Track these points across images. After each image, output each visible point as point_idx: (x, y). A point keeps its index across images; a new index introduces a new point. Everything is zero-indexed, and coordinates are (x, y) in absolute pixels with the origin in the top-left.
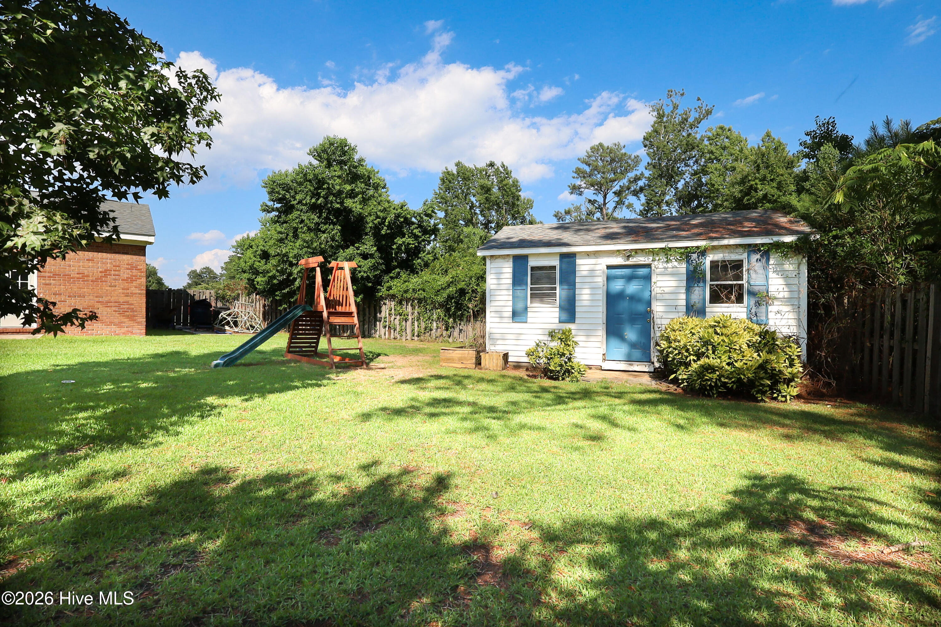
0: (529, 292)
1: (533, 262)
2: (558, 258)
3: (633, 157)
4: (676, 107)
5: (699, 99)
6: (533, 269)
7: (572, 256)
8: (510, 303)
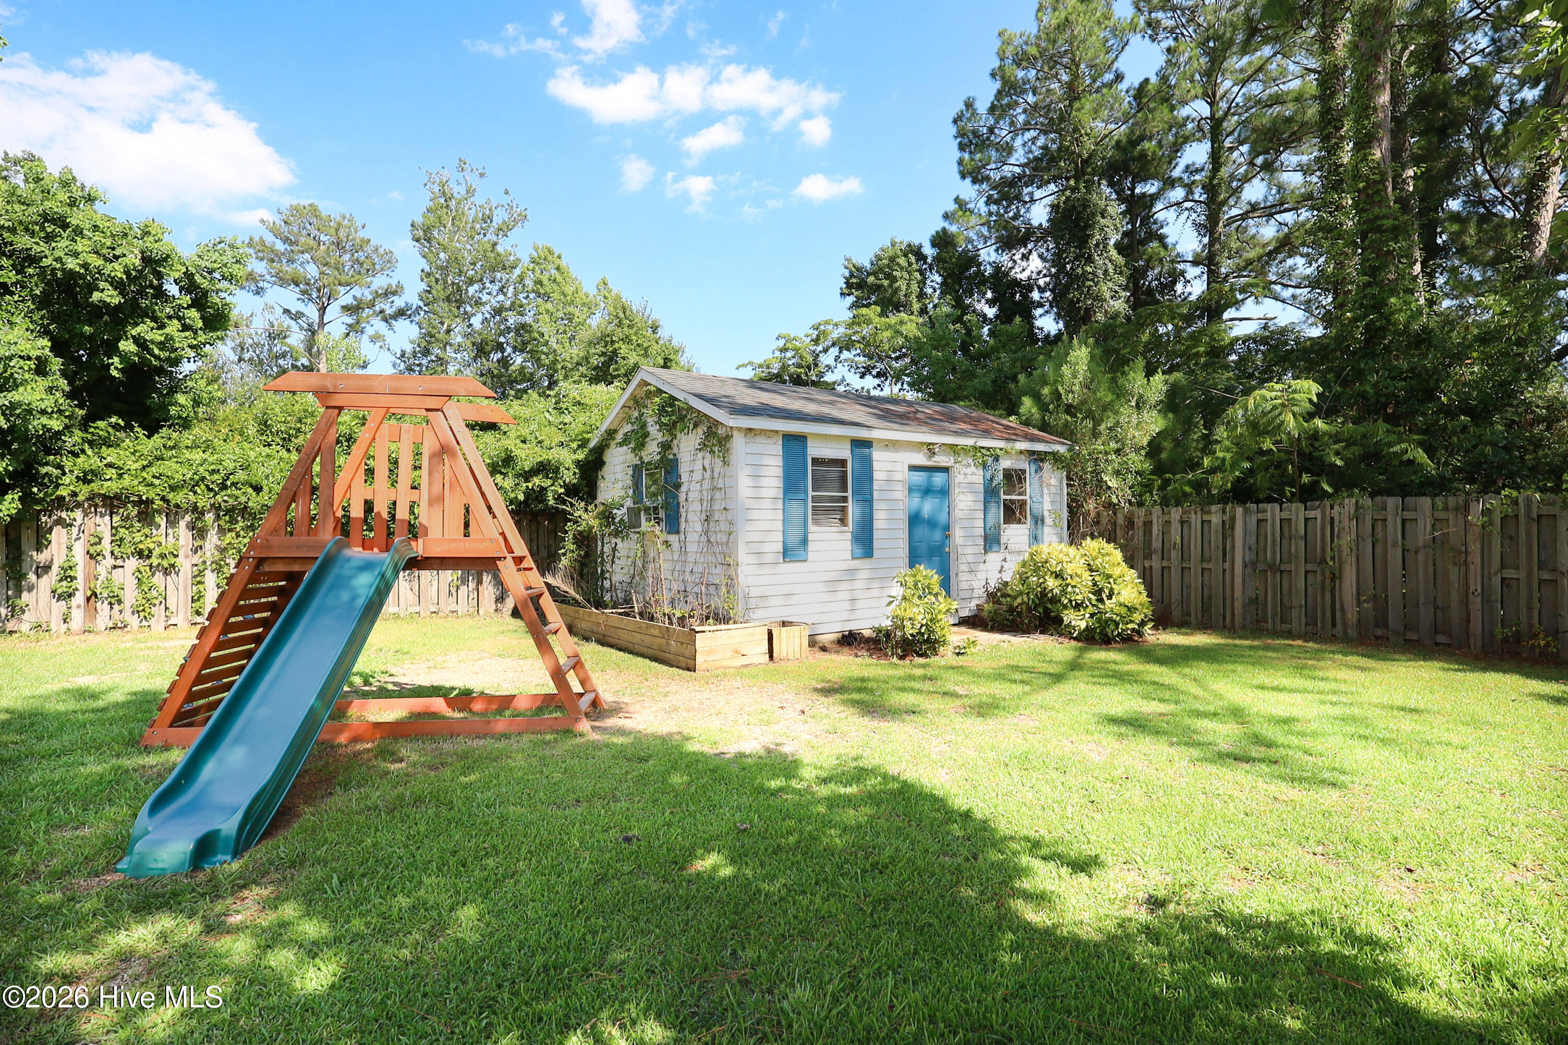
0: (810, 504)
1: (815, 450)
2: (848, 446)
3: (381, 251)
4: (470, 192)
5: (507, 193)
6: (815, 461)
7: (866, 444)
8: (779, 526)
